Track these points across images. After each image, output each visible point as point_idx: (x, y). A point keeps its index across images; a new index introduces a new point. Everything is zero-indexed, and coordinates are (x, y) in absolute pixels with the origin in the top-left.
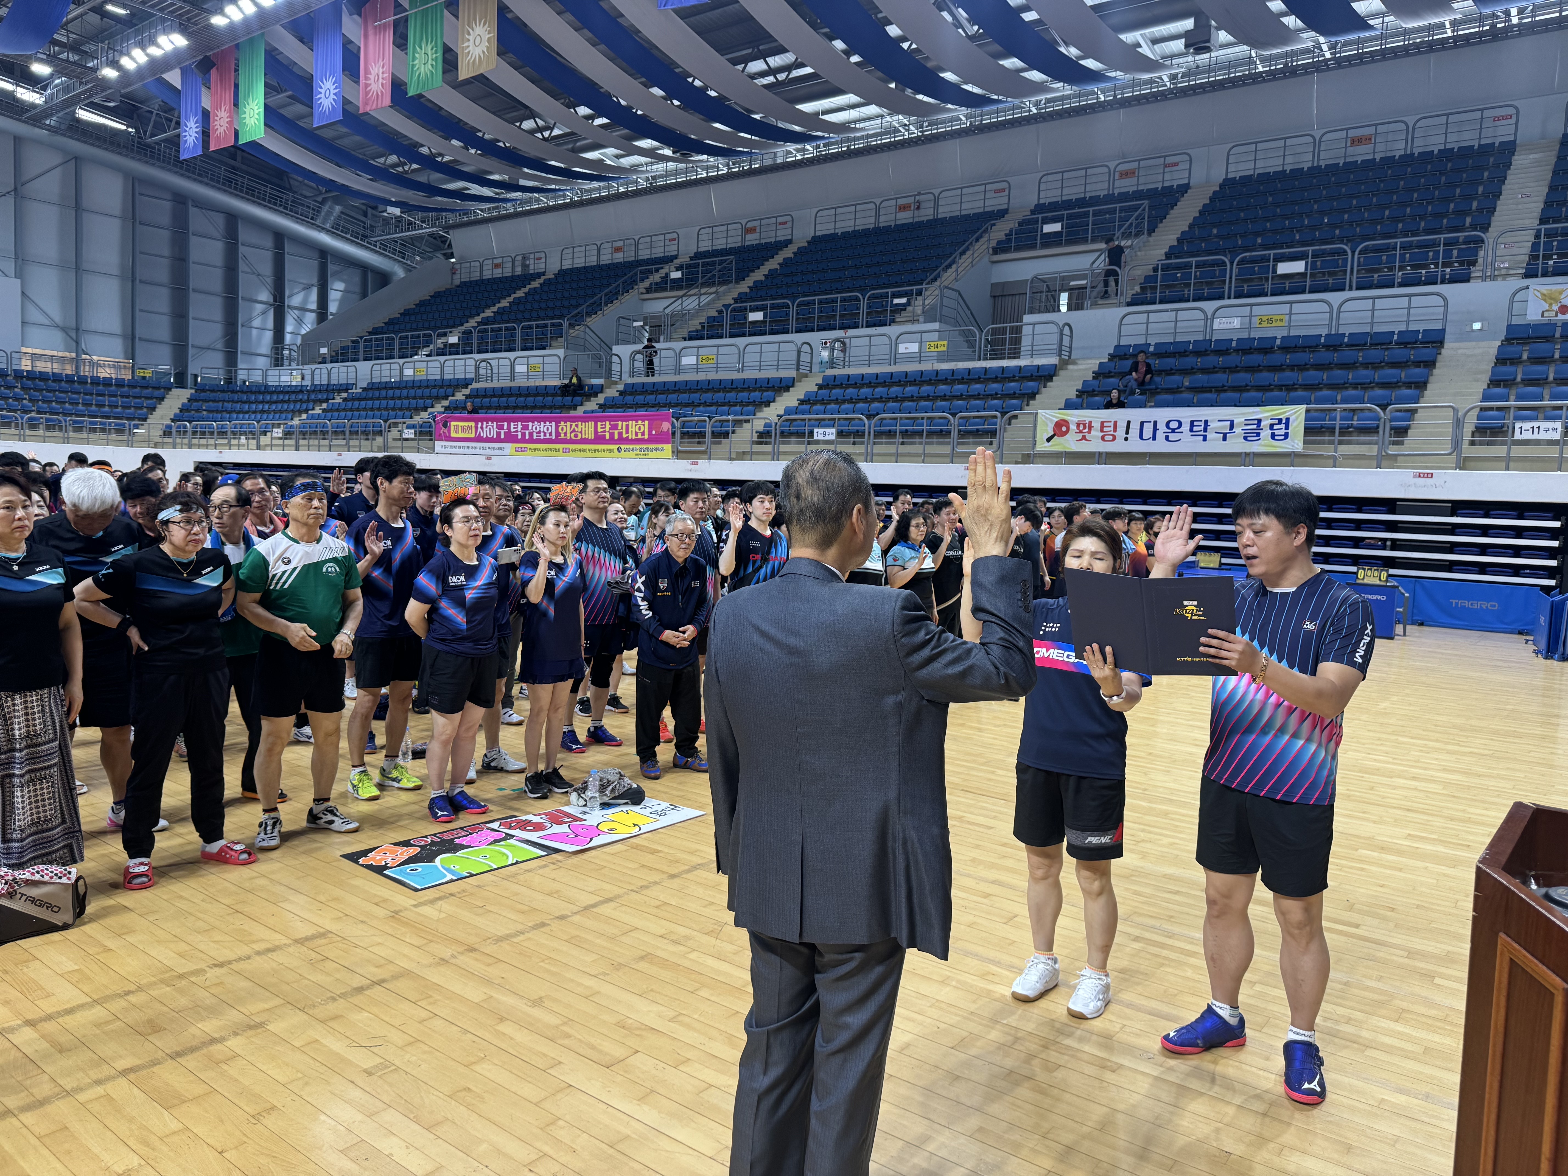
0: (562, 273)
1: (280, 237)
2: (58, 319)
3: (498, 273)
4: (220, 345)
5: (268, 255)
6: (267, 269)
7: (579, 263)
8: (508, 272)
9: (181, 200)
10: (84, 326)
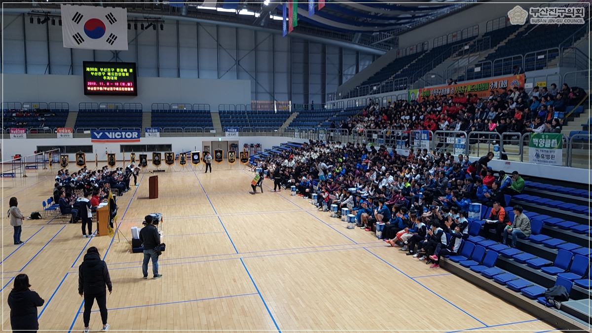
0: (434, 49)
1: (341, 49)
2: (268, 90)
3: (411, 52)
4: (320, 92)
5: (337, 56)
6: (337, 61)
7: (440, 44)
8: (415, 51)
9: (306, 42)
10: (276, 91)
